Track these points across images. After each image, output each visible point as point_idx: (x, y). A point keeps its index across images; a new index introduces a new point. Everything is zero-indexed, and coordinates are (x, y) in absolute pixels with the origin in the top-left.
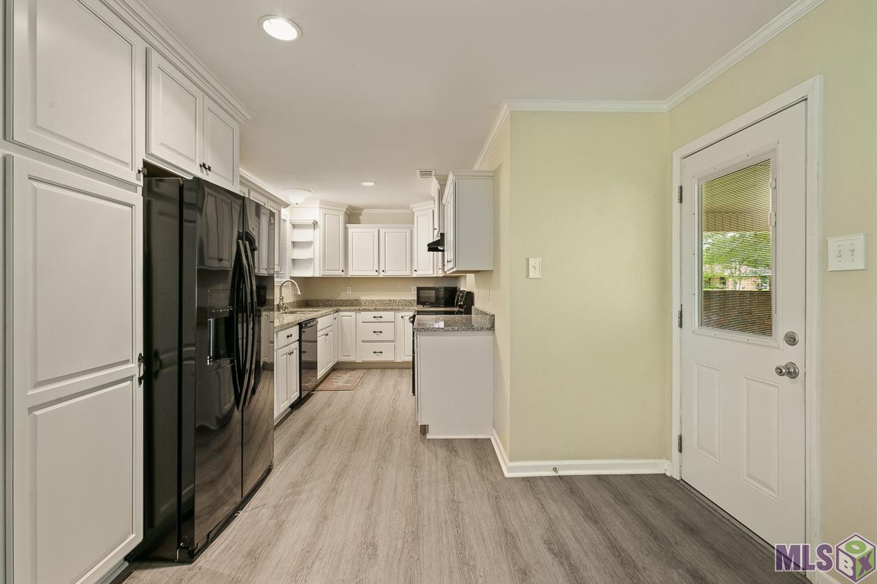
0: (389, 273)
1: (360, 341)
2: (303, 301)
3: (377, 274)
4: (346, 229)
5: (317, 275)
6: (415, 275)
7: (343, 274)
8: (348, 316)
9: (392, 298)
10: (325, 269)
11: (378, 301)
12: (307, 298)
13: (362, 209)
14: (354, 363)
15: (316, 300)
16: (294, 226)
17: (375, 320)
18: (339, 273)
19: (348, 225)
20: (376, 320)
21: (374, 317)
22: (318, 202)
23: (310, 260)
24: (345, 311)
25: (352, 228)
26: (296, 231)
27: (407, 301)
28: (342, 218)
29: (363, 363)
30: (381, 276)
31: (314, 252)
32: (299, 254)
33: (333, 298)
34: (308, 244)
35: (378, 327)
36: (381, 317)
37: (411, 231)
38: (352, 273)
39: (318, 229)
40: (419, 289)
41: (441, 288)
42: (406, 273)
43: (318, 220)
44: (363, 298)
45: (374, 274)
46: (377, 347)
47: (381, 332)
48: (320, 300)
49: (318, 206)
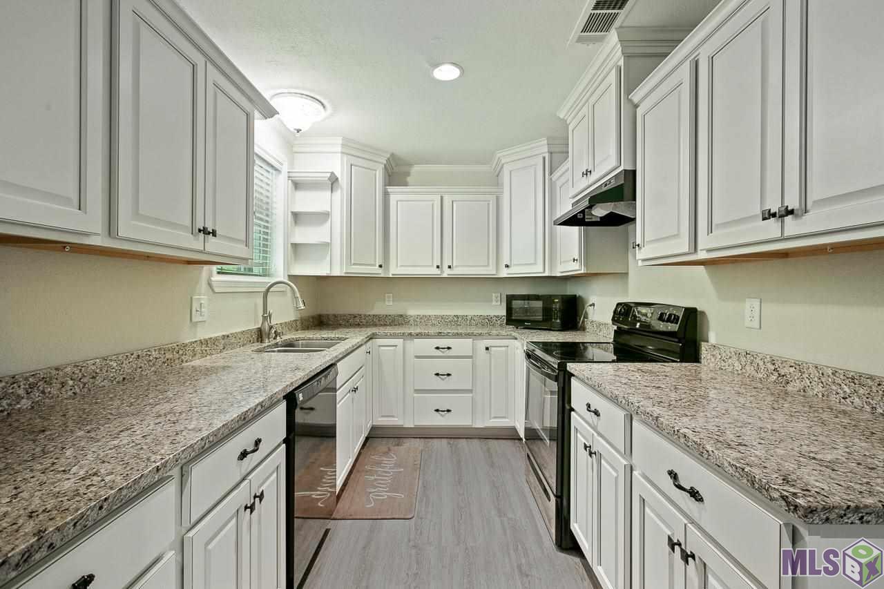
0: (458, 271)
1: (412, 391)
2: (313, 317)
3: (437, 272)
4: (386, 195)
5: (337, 272)
6: (504, 273)
7: (381, 273)
8: (389, 347)
9: (459, 313)
10: (350, 263)
11: (436, 317)
12: (319, 312)
13: (410, 165)
14: (401, 428)
15: (335, 316)
16: (297, 185)
17: (438, 353)
18: (375, 270)
19: (390, 189)
20: (441, 354)
21: (437, 348)
22: (339, 141)
23: (326, 246)
24: (386, 336)
25: (396, 194)
26: (300, 195)
27: (484, 318)
28: (380, 174)
29: (416, 428)
30: (445, 275)
31: (331, 232)
32: (305, 235)
33: (362, 312)
34: (323, 217)
35: (443, 365)
36: (449, 348)
37: (498, 199)
38: (394, 270)
39: (339, 191)
40: (510, 299)
41: (556, 296)
42: (489, 271)
43: (338, 175)
44: (413, 312)
45: (434, 271)
46: (443, 401)
47: (449, 375)
48: (341, 316)
49: (339, 149)
